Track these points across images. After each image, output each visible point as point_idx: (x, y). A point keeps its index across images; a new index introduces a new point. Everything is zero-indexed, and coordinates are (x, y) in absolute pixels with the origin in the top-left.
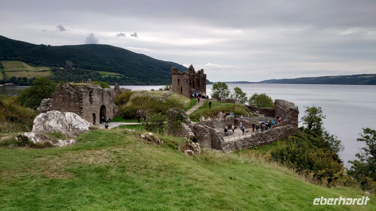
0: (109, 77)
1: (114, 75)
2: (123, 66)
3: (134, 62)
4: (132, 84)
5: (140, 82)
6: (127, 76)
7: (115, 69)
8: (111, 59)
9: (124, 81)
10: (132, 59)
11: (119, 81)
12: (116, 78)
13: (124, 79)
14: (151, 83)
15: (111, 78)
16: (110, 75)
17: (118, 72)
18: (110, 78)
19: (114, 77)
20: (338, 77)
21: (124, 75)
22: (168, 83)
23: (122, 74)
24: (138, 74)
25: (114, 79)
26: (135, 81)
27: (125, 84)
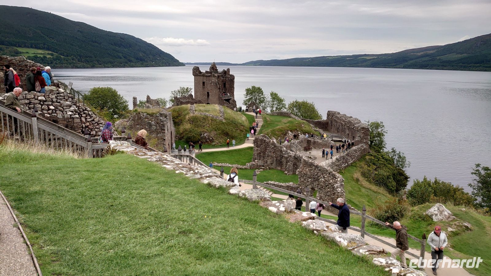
0: (34, 56)
1: (41, 54)
2: (55, 41)
3: (70, 34)
4: (70, 66)
5: (82, 63)
6: (61, 55)
7: (42, 45)
8: (35, 30)
9: (58, 62)
10: (68, 29)
11: (50, 62)
12: (45, 57)
13: (58, 58)
14: (98, 64)
15: (38, 58)
16: (35, 53)
17: (48, 49)
18: (36, 58)
19: (42, 56)
20: (337, 57)
21: (56, 53)
22: (123, 64)
23: (54, 52)
24: (78, 52)
25: (42, 60)
26: (74, 61)
27: (60, 66)
